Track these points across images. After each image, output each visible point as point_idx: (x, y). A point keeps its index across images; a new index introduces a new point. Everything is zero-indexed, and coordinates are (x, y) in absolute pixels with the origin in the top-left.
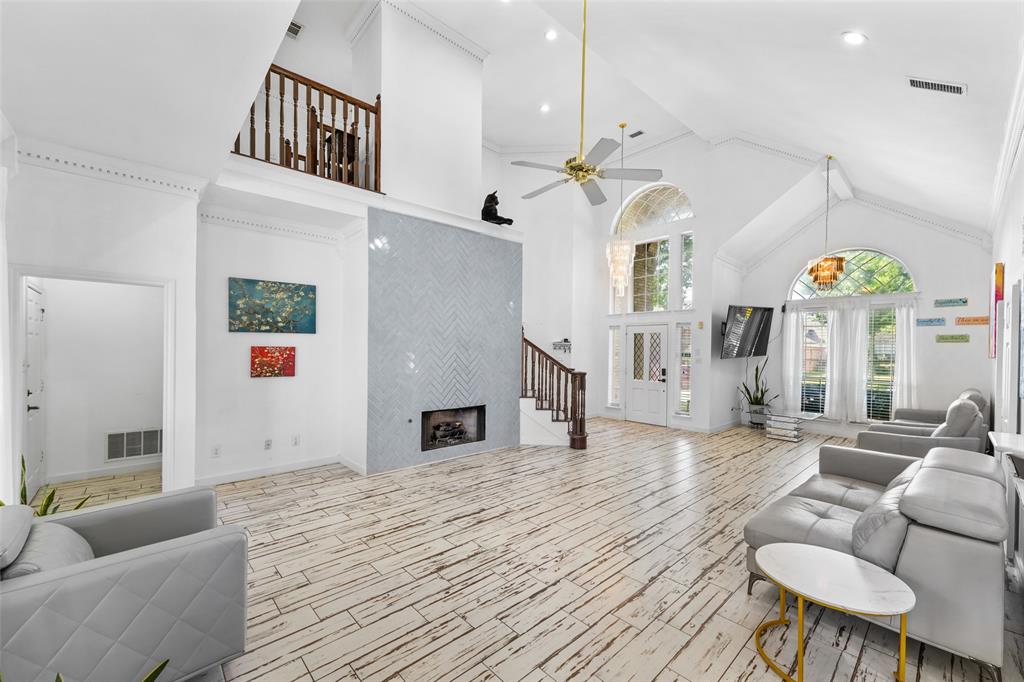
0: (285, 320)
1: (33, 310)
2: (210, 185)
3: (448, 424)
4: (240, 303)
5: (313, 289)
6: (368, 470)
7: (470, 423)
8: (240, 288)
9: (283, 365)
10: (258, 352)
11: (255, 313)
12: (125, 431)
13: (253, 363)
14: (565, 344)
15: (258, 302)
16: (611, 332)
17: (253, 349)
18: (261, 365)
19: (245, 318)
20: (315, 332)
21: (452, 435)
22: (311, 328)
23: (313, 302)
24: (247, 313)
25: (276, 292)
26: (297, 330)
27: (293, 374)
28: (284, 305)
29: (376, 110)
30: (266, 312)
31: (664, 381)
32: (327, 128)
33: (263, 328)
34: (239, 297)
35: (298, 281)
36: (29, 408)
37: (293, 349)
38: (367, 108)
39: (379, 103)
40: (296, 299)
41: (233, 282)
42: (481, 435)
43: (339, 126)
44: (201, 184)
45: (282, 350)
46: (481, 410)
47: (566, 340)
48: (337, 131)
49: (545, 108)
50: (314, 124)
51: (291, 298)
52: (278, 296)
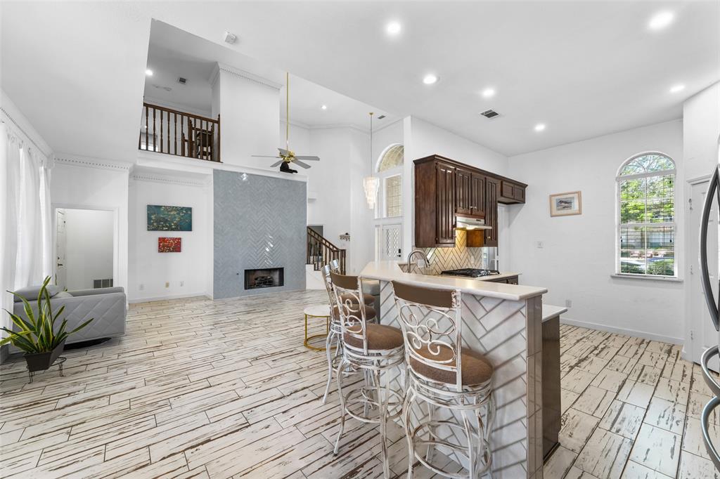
0: (175, 224)
1: (60, 222)
2: (135, 166)
3: (263, 277)
4: (153, 217)
5: (190, 209)
6: (214, 297)
7: (276, 276)
8: (153, 210)
9: (176, 246)
10: (161, 240)
11: (160, 221)
12: (101, 279)
13: (159, 246)
14: (346, 237)
15: (162, 216)
16: (376, 229)
17: (160, 239)
18: (163, 246)
19: (155, 224)
20: (191, 230)
21: (265, 283)
22: (189, 228)
23: (191, 215)
24: (156, 222)
25: (171, 211)
26: (182, 229)
27: (180, 251)
28: (175, 217)
29: (218, 122)
30: (166, 221)
31: (400, 256)
32: (197, 130)
33: (164, 229)
34: (152, 214)
35: (182, 206)
36: (59, 265)
37: (180, 239)
38: (214, 122)
39: (219, 119)
40: (181, 214)
41: (149, 207)
42: (281, 283)
43: (204, 128)
44: (130, 166)
45: (174, 239)
46: (281, 270)
47: (347, 234)
48: (204, 131)
49: (324, 107)
50: (191, 128)
51: (178, 214)
52: (172, 213)
